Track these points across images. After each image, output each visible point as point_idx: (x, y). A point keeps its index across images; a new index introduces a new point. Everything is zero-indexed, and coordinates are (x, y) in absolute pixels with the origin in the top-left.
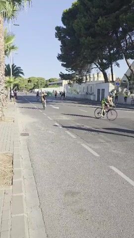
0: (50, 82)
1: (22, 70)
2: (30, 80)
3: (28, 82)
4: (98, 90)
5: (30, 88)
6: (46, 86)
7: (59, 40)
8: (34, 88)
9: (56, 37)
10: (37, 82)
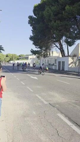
0: (20, 57)
1: (3, 48)
2: (7, 56)
3: (6, 57)
4: (59, 62)
5: (8, 60)
6: (18, 59)
7: (31, 26)
8: (10, 60)
9: (29, 24)
10: (12, 57)
